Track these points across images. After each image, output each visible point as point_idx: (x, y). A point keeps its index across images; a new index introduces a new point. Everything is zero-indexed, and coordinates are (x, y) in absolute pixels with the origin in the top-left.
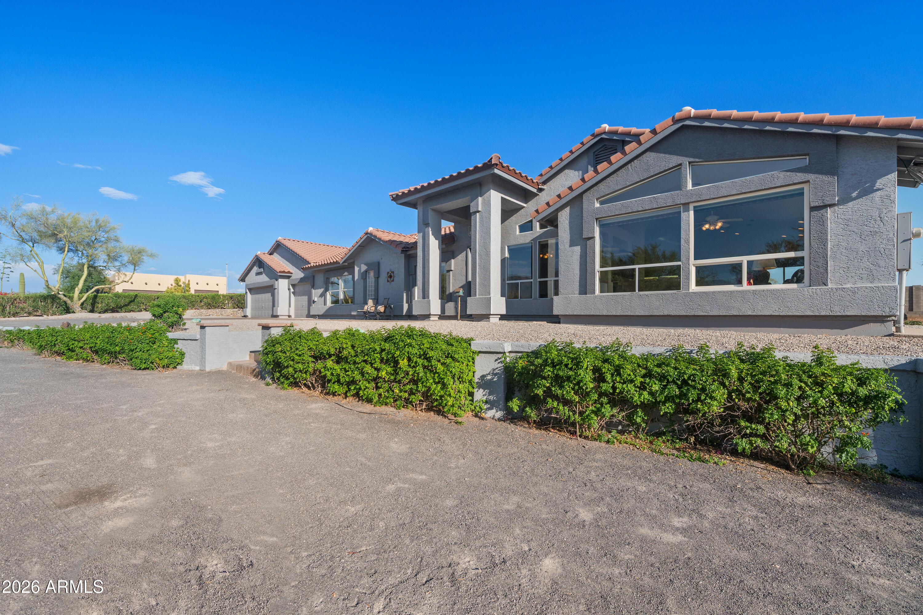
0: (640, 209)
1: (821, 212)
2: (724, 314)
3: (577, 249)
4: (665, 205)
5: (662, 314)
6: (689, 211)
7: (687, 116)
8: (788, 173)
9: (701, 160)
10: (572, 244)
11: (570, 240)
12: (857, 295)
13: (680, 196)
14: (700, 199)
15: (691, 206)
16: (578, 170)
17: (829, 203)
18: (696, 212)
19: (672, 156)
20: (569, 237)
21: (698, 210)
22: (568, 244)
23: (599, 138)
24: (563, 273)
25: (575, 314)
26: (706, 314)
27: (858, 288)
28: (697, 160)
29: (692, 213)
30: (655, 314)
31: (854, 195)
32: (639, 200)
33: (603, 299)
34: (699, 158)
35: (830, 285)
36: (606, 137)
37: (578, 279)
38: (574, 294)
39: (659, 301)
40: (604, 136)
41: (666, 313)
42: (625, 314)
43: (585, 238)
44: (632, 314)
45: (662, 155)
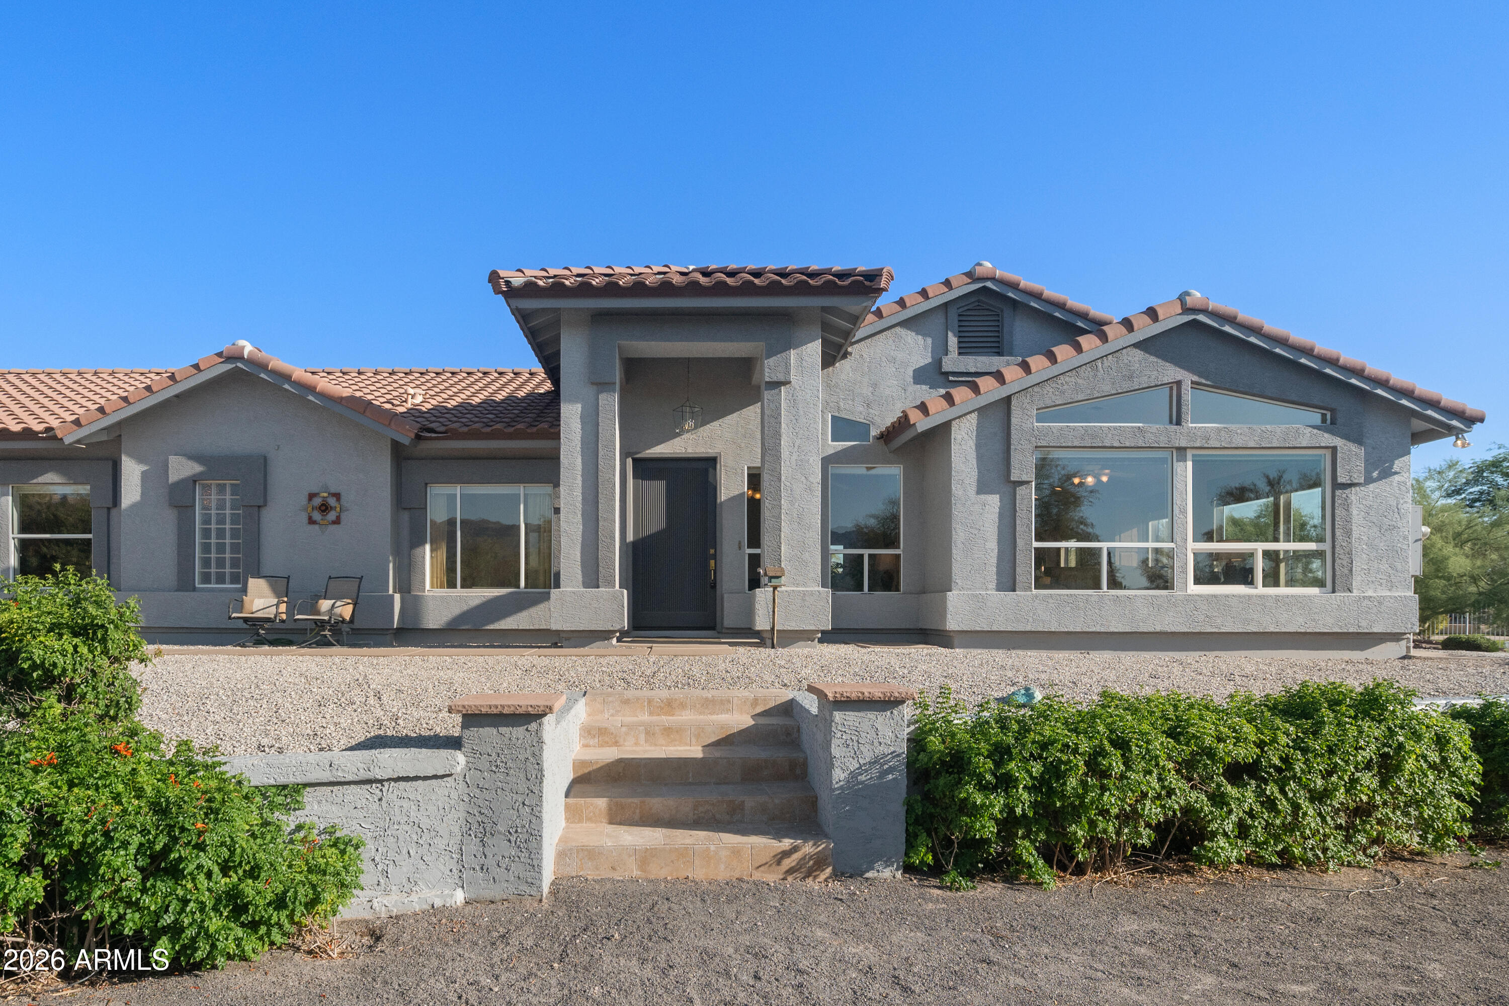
0: (1116, 444)
1: (1346, 491)
2: (1240, 630)
3: (994, 501)
4: (1156, 445)
5: (1151, 630)
6: (1186, 461)
7: (1203, 307)
8: (1315, 431)
9: (1208, 383)
10: (983, 488)
11: (979, 481)
12: (1382, 607)
13: (1178, 434)
14: (1206, 445)
15: (1189, 454)
16: (924, 335)
17: (1356, 481)
18: (1194, 462)
19: (1168, 364)
20: (975, 473)
21: (1199, 461)
22: (974, 488)
23: (981, 285)
24: (960, 546)
25: (995, 628)
26: (1216, 630)
27: (1384, 597)
28: (1204, 381)
29: (1190, 464)
30: (1141, 630)
31: (1375, 474)
32: (1115, 428)
33: (1050, 601)
34: (1207, 379)
35: (1355, 593)
36: (994, 288)
37: (994, 561)
38: (987, 589)
39: (1148, 607)
40: (989, 284)
41: (1158, 629)
42: (1091, 630)
43: (1014, 482)
44: (1103, 630)
45: (1152, 359)
